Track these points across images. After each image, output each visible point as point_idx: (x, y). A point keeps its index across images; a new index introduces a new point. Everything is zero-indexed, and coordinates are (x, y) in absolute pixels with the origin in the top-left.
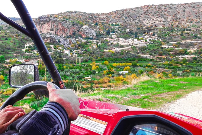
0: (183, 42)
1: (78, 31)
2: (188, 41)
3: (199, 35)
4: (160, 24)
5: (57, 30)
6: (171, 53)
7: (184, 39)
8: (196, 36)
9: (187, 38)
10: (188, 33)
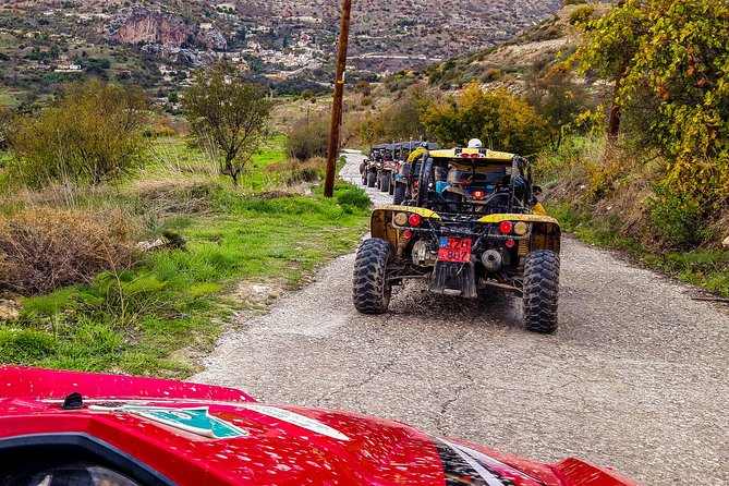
0: (363, 56)
1: (196, 34)
2: (369, 56)
3: (383, 44)
4: (307, 10)
5: (160, 31)
6: (357, 78)
7: (361, 52)
8: (379, 47)
9: (367, 50)
10: (366, 40)
